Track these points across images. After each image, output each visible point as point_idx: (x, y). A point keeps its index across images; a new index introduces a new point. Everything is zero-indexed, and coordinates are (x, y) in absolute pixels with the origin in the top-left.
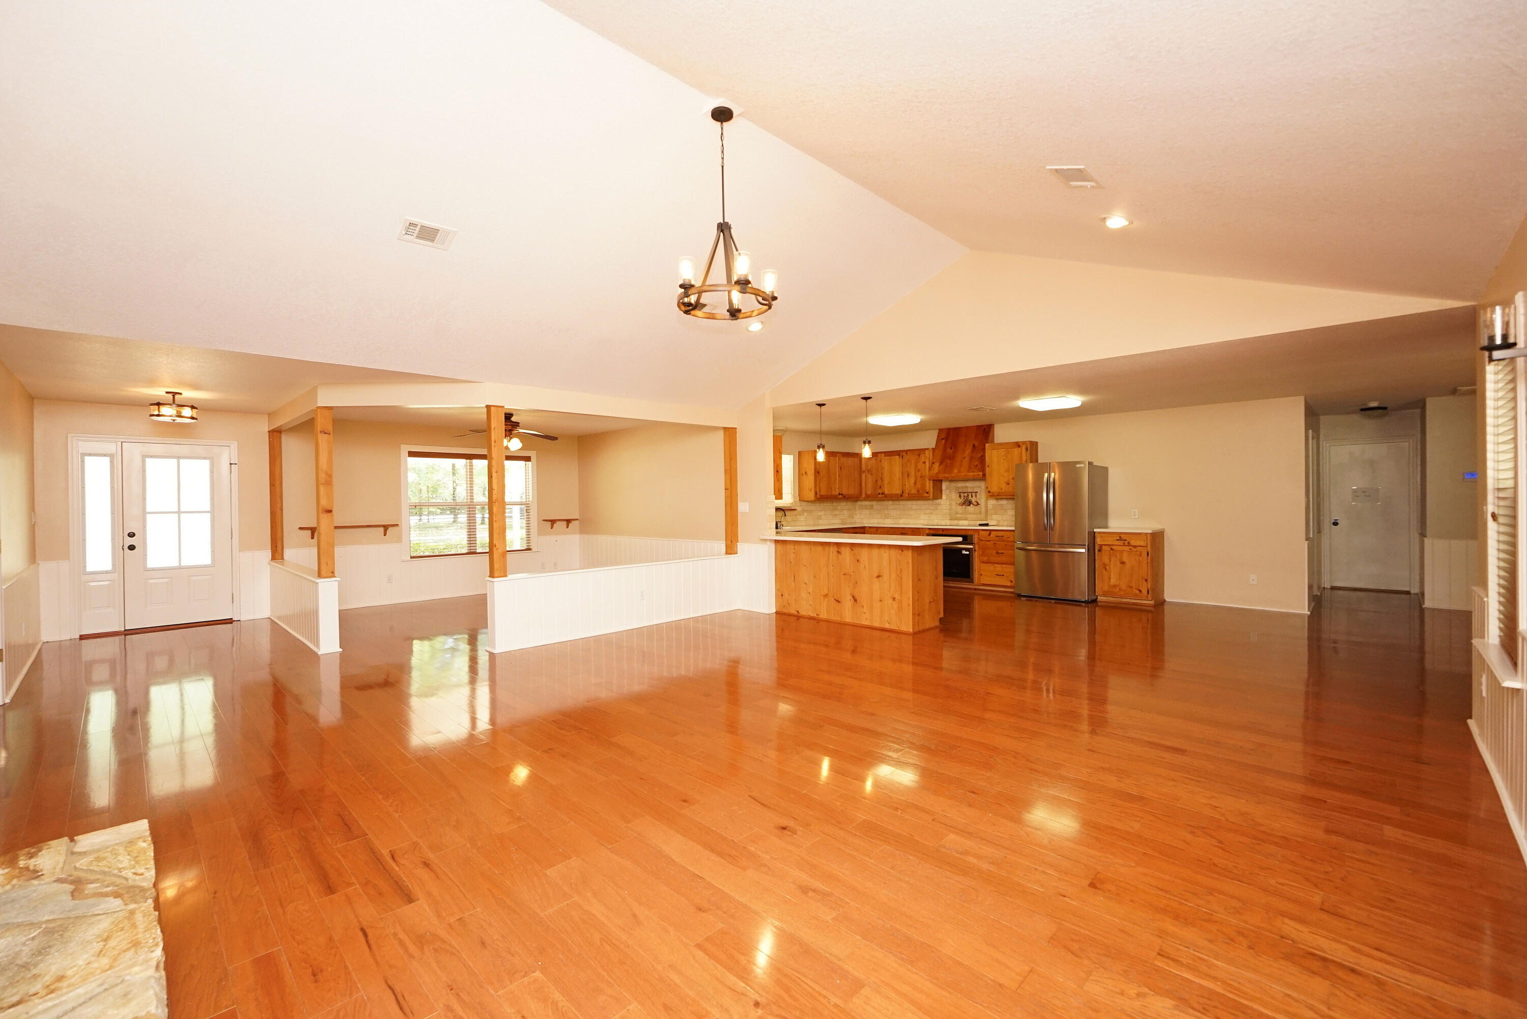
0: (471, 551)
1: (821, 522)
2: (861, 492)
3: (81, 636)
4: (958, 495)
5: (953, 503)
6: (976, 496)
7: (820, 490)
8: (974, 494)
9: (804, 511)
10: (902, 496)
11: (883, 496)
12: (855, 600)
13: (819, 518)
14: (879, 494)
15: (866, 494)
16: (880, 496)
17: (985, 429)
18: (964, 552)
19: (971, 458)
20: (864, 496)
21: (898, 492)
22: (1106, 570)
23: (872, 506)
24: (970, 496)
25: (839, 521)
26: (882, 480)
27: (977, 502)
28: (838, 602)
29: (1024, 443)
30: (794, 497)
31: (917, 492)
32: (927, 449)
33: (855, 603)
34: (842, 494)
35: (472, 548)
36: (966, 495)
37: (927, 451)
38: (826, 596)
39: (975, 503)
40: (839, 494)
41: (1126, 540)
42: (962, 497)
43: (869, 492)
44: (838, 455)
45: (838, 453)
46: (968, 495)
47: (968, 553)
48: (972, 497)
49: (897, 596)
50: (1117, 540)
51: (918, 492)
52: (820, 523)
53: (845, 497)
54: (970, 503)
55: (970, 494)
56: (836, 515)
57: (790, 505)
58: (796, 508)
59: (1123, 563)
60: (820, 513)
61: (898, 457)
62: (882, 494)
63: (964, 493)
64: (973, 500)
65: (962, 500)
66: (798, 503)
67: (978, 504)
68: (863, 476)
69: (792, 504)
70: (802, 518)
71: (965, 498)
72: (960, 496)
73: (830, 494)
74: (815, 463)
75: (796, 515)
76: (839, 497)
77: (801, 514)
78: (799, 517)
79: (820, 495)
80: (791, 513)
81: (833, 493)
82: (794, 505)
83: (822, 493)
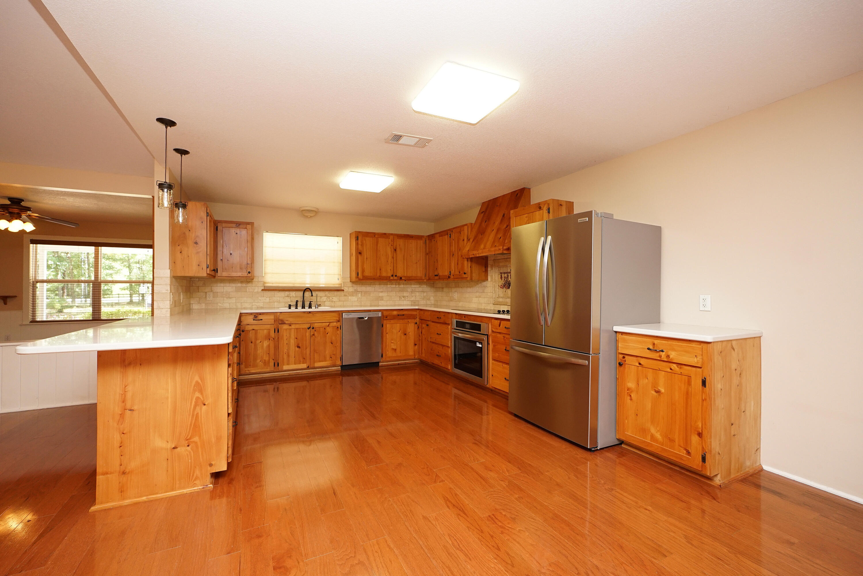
0: (95, 318)
1: (381, 302)
2: (425, 275)
5: (497, 285)
7: (363, 271)
9: (356, 291)
10: (449, 277)
11: (438, 277)
13: (382, 299)
14: (435, 275)
15: (429, 276)
16: (436, 278)
17: (517, 194)
18: (478, 345)
20: (427, 278)
21: (447, 273)
22: (631, 399)
24: (509, 277)
25: (409, 303)
26: (437, 261)
29: (545, 202)
30: (343, 278)
32: (466, 225)
34: (396, 276)
35: (95, 316)
36: (506, 275)
37: (466, 227)
40: (392, 276)
41: (662, 351)
42: (503, 279)
44: (391, 237)
45: (392, 234)
47: (481, 346)
50: (649, 349)
51: (459, 273)
52: (380, 304)
53: (401, 278)
54: (510, 285)
55: (509, 274)
57: (337, 286)
58: (345, 288)
59: (658, 392)
60: (381, 294)
61: (447, 236)
62: (437, 275)
63: (504, 273)
65: (502, 282)
66: (350, 284)
68: (427, 257)
69: (341, 284)
70: (354, 298)
71: (506, 280)
72: (501, 277)
73: (378, 275)
74: (357, 244)
75: (345, 296)
76: (392, 278)
77: (352, 294)
78: (350, 297)
79: (363, 276)
80: (336, 293)
81: (384, 274)
82: (343, 285)
83: (367, 274)
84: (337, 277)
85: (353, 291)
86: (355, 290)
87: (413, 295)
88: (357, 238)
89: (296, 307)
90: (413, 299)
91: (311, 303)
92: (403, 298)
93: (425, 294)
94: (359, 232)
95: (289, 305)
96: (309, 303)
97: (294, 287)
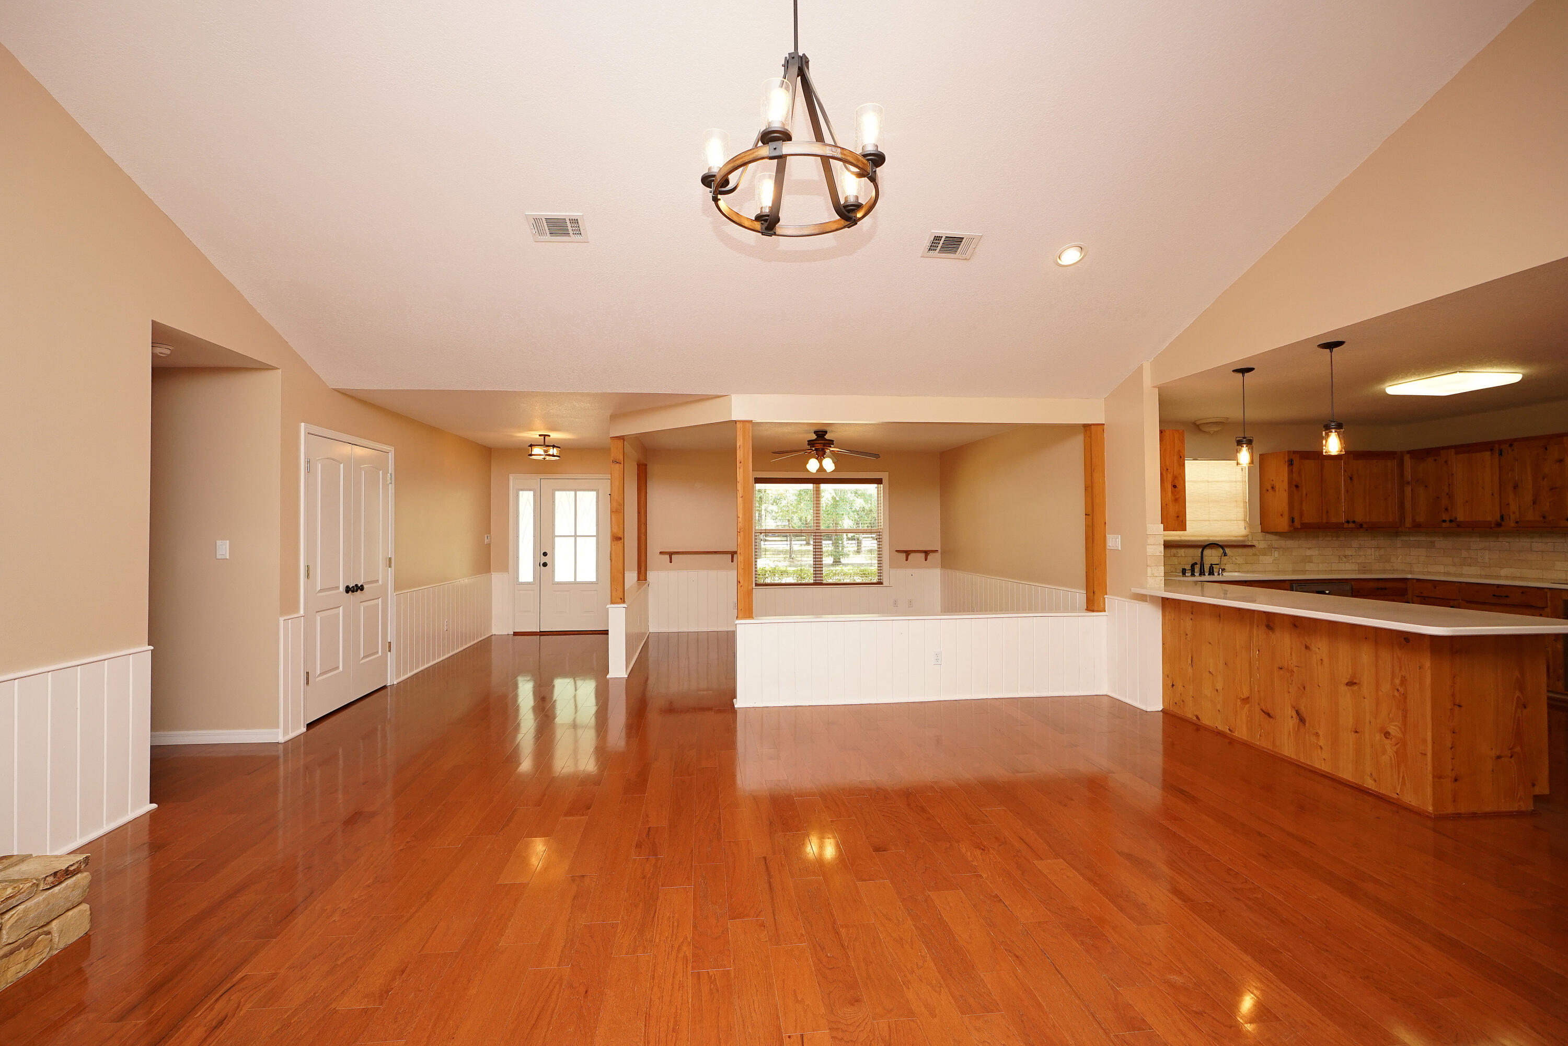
0: (816, 580)
1: (1309, 566)
2: (1402, 519)
3: (514, 632)
7: (1301, 515)
9: (1271, 548)
10: (1499, 525)
11: (1453, 524)
12: (1302, 720)
13: (1309, 559)
14: (1444, 521)
15: (1414, 520)
16: (1444, 525)
20: (1408, 523)
23: (1433, 542)
25: (1354, 567)
26: (1450, 496)
28: (1269, 715)
30: (1250, 525)
31: (1541, 519)
33: (1301, 724)
34: (1354, 522)
35: (817, 577)
38: (1246, 700)
40: (1348, 522)
43: (1420, 519)
51: (1544, 517)
52: (1308, 568)
53: (1361, 526)
56: (1345, 556)
57: (1241, 539)
58: (1255, 543)
60: (1309, 553)
61: (1488, 453)
62: (1451, 521)
66: (1260, 536)
68: (1408, 490)
69: (1247, 536)
70: (1268, 559)
73: (1325, 521)
74: (1291, 472)
75: (1254, 555)
76: (1346, 525)
77: (1264, 552)
78: (1261, 558)
79: (1302, 524)
80: (1240, 550)
81: (1333, 520)
82: (1250, 538)
83: (1306, 520)
84: (1242, 525)
85: (1266, 546)
86: (1269, 545)
87: (1362, 553)
88: (1291, 463)
89: (1192, 572)
90: (1361, 560)
91: (1213, 567)
92: (1344, 560)
93: (1382, 552)
94: (1295, 452)
95: (1183, 569)
96: (1210, 567)
97: (1181, 541)
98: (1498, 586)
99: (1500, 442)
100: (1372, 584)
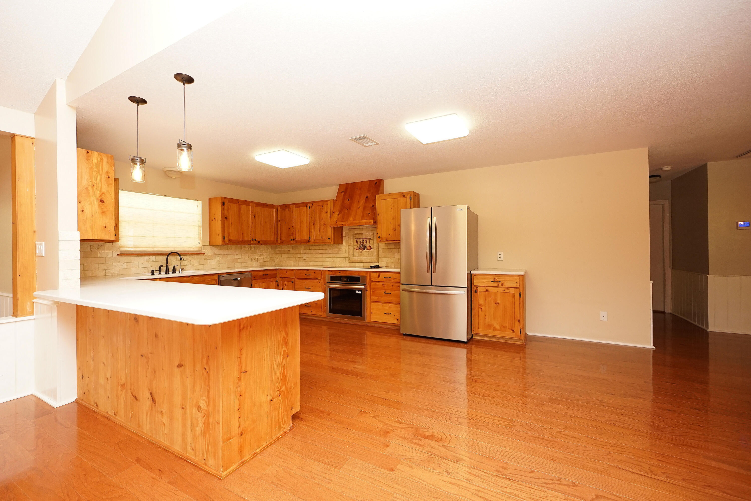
2: (277, 239)
4: (355, 241)
5: (352, 248)
6: (369, 242)
7: (229, 235)
8: (368, 240)
9: (216, 254)
10: (309, 241)
11: (294, 241)
12: (154, 401)
13: (236, 261)
14: (291, 240)
15: (281, 240)
16: (292, 242)
17: (376, 183)
18: (357, 292)
19: (365, 208)
20: (279, 242)
21: (306, 238)
22: (482, 310)
23: (289, 250)
24: (365, 242)
25: (258, 264)
26: (293, 228)
27: (371, 247)
28: (136, 398)
29: (408, 193)
30: (203, 241)
31: (321, 238)
32: (329, 200)
33: (153, 404)
34: (256, 240)
36: (361, 241)
37: (329, 203)
38: (123, 386)
39: (369, 248)
40: (253, 240)
41: (500, 282)
42: (359, 243)
43: (283, 239)
44: (251, 204)
45: (251, 202)
46: (363, 241)
47: (360, 293)
48: (366, 242)
49: (203, 405)
50: (492, 282)
51: (322, 238)
52: (236, 266)
53: (259, 242)
54: (364, 248)
55: (365, 240)
56: (255, 259)
57: (197, 249)
58: (205, 252)
59: (497, 304)
60: (236, 257)
61: (305, 207)
62: (294, 240)
63: (360, 239)
64: (367, 245)
65: (358, 245)
66: (209, 247)
67: (371, 249)
68: (279, 224)
69: (201, 248)
70: (213, 262)
71: (361, 244)
72: (357, 242)
73: (241, 239)
74: (223, 209)
75: (205, 259)
76: (252, 242)
77: (211, 257)
78: (209, 261)
79: (229, 240)
80: (196, 257)
81: (246, 238)
82: (203, 249)
83: (231, 238)
84: (197, 240)
85: (212, 254)
86: (214, 253)
87: (262, 257)
88: (223, 204)
89: (159, 272)
90: (262, 260)
91: (175, 268)
92: (254, 260)
93: (271, 256)
94: (225, 198)
95: (152, 270)
96: (173, 268)
97: (153, 251)
98: (307, 270)
99: (309, 203)
100: (261, 273)
